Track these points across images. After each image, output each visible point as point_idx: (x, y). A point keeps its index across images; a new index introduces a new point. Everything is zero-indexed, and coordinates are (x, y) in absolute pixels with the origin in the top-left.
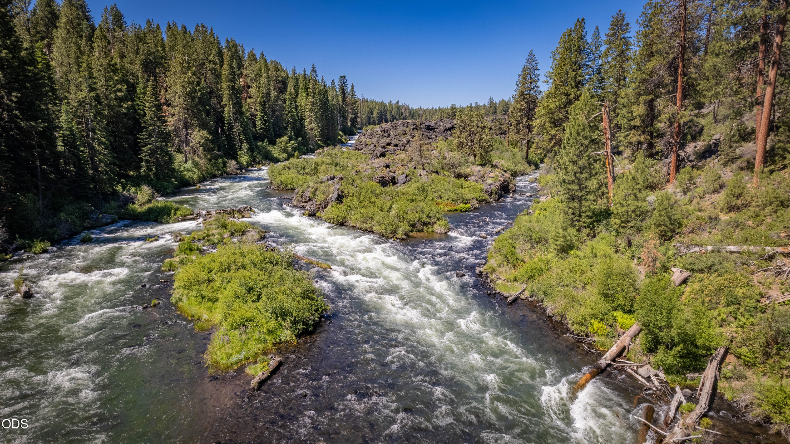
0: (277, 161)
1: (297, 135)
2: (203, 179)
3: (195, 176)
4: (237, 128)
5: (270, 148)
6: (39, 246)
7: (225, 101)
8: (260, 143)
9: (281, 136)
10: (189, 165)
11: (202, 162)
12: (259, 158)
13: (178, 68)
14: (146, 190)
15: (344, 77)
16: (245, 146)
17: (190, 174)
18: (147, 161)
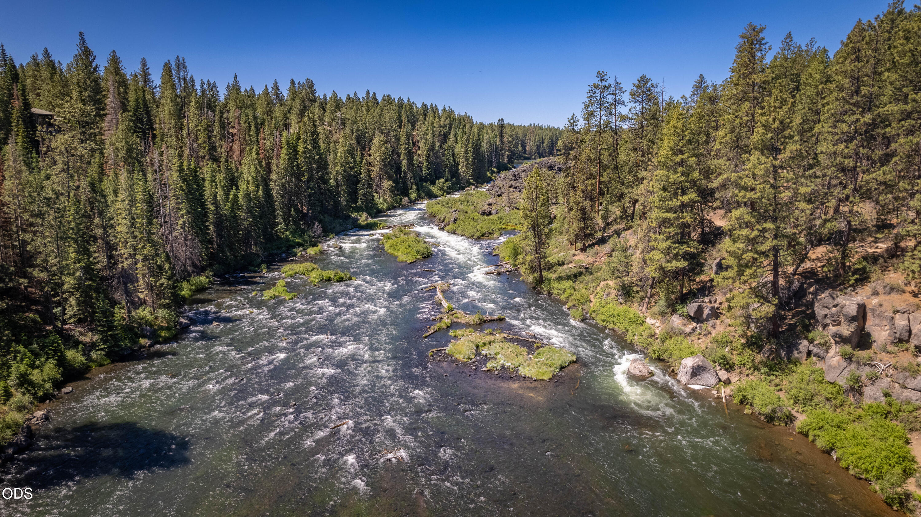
0: (436, 196)
1: (453, 176)
2: (388, 209)
3: (385, 207)
4: (409, 175)
5: (431, 187)
6: (332, 236)
7: (402, 157)
8: (424, 184)
9: (439, 178)
10: (381, 200)
11: (389, 199)
12: (423, 195)
13: (378, 145)
14: (365, 215)
15: (502, 120)
16: (414, 187)
17: (382, 206)
18: (361, 199)
